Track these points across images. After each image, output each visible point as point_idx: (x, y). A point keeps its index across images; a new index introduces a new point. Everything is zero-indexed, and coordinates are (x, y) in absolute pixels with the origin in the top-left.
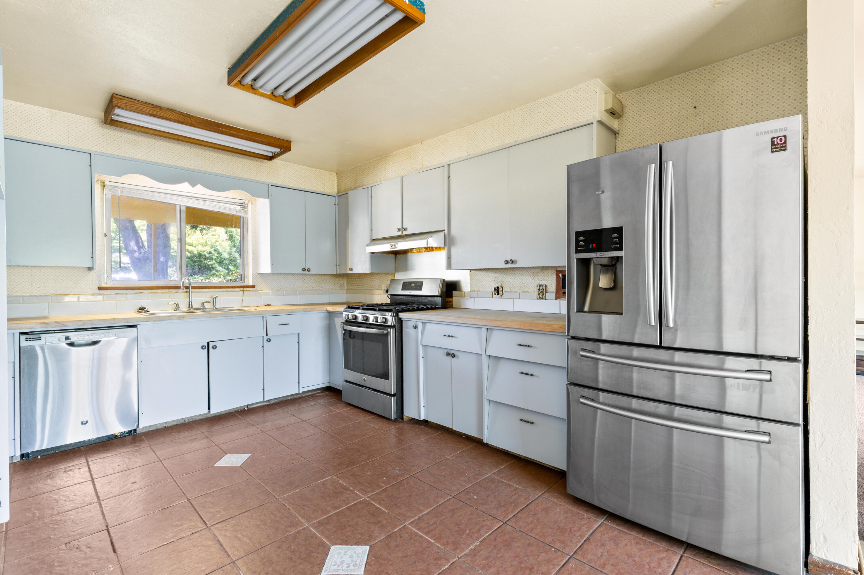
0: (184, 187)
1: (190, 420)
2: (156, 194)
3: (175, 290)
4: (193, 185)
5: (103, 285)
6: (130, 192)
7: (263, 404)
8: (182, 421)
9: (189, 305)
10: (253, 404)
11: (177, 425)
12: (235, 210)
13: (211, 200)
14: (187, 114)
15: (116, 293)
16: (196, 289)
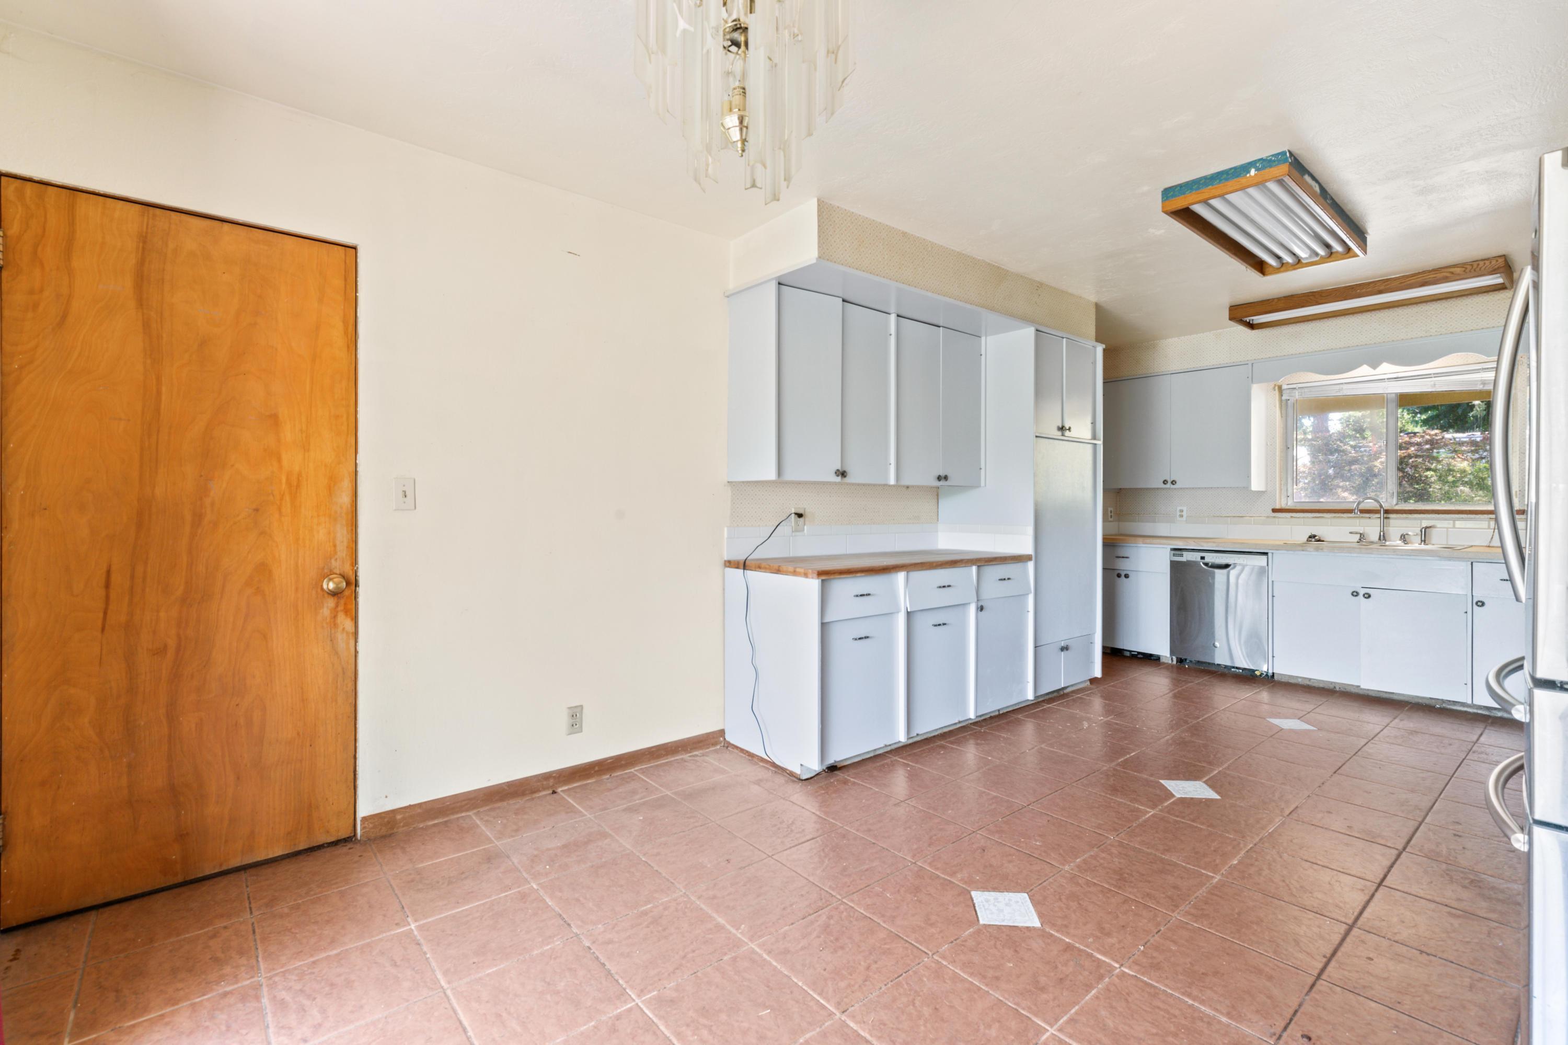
0: (1387, 369)
1: (1342, 689)
2: (1345, 387)
3: (1367, 515)
4: (1374, 366)
5: (1278, 507)
6: (1310, 391)
7: (1475, 711)
8: (1332, 687)
9: (1380, 536)
10: (1455, 703)
11: (1323, 688)
12: (1479, 383)
13: (1432, 376)
14: (1310, 292)
15: (1292, 517)
16: (1402, 513)
